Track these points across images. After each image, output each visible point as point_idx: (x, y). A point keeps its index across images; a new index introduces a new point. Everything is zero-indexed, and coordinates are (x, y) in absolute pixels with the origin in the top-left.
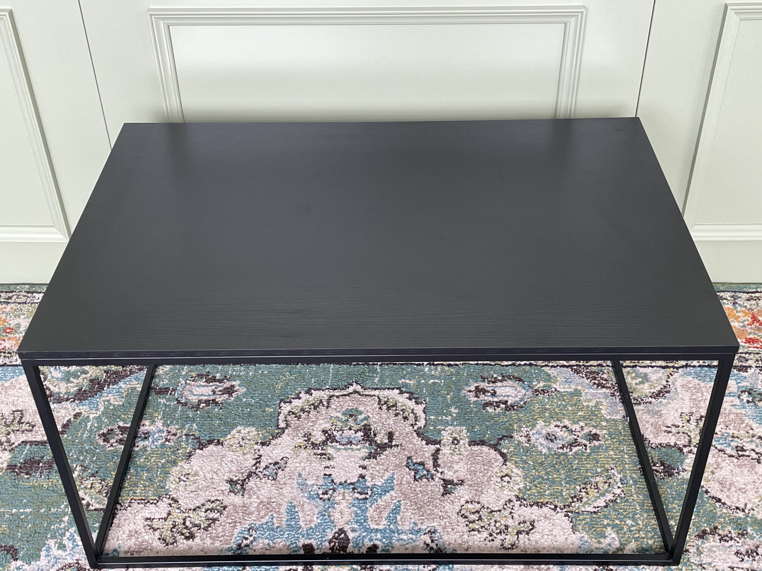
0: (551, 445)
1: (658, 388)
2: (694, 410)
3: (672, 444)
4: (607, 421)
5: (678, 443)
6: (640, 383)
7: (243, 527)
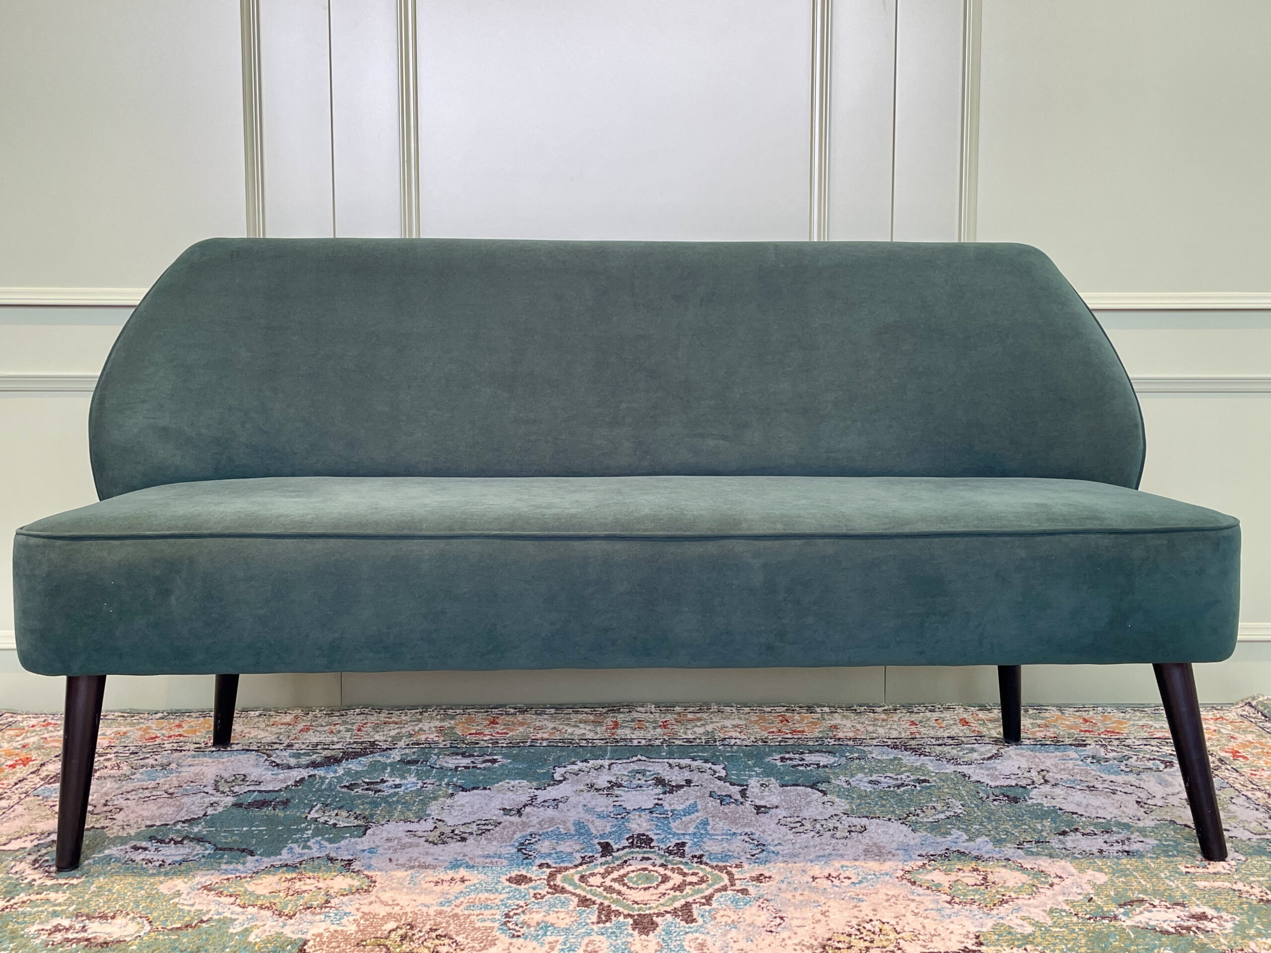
0: (876, 786)
1: (990, 755)
2: (1033, 766)
3: (1014, 785)
4: (936, 773)
5: (1019, 783)
6: (967, 753)
7: (524, 833)
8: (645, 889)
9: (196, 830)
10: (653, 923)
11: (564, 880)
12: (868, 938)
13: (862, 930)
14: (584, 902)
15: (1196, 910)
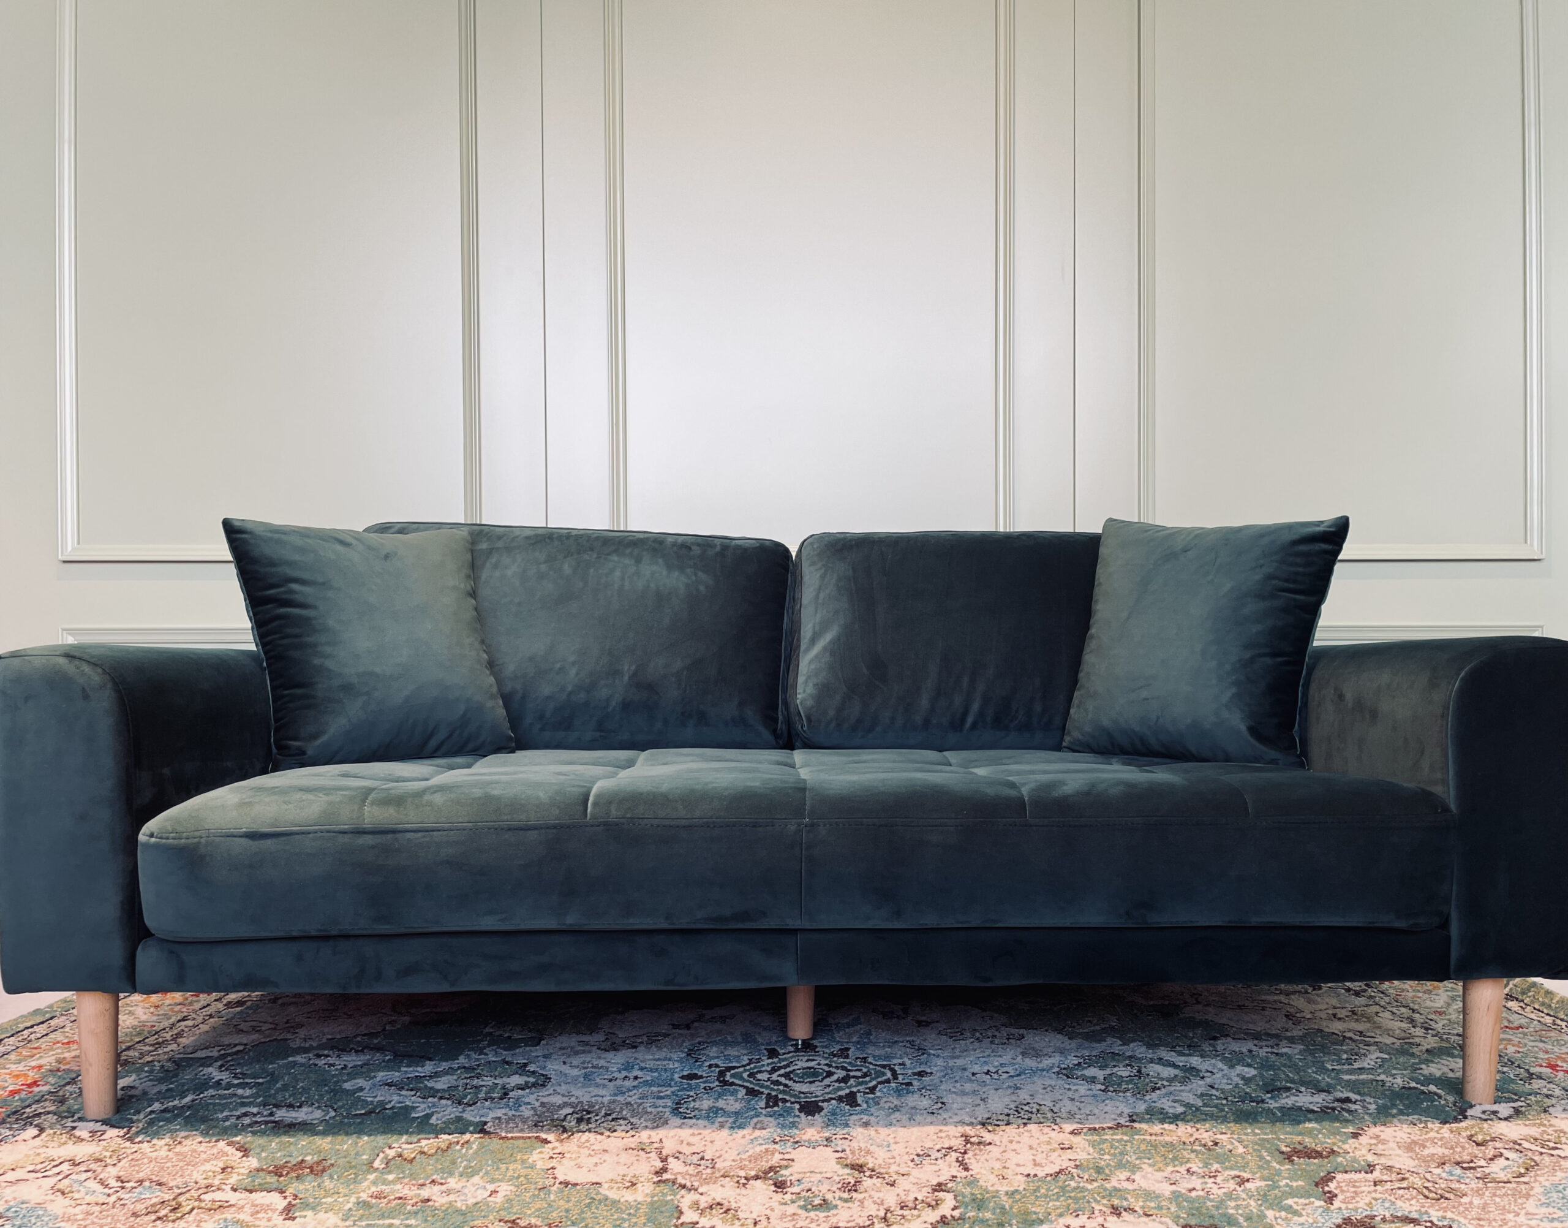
7: (693, 1042)
8: (811, 1082)
9: (376, 1041)
10: (818, 1106)
11: (733, 1076)
12: (1026, 1117)
13: (1020, 1110)
14: (751, 1092)
15: (1339, 1095)
